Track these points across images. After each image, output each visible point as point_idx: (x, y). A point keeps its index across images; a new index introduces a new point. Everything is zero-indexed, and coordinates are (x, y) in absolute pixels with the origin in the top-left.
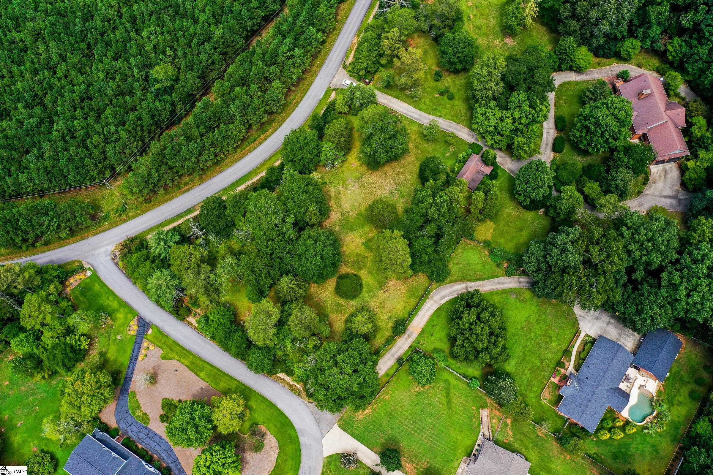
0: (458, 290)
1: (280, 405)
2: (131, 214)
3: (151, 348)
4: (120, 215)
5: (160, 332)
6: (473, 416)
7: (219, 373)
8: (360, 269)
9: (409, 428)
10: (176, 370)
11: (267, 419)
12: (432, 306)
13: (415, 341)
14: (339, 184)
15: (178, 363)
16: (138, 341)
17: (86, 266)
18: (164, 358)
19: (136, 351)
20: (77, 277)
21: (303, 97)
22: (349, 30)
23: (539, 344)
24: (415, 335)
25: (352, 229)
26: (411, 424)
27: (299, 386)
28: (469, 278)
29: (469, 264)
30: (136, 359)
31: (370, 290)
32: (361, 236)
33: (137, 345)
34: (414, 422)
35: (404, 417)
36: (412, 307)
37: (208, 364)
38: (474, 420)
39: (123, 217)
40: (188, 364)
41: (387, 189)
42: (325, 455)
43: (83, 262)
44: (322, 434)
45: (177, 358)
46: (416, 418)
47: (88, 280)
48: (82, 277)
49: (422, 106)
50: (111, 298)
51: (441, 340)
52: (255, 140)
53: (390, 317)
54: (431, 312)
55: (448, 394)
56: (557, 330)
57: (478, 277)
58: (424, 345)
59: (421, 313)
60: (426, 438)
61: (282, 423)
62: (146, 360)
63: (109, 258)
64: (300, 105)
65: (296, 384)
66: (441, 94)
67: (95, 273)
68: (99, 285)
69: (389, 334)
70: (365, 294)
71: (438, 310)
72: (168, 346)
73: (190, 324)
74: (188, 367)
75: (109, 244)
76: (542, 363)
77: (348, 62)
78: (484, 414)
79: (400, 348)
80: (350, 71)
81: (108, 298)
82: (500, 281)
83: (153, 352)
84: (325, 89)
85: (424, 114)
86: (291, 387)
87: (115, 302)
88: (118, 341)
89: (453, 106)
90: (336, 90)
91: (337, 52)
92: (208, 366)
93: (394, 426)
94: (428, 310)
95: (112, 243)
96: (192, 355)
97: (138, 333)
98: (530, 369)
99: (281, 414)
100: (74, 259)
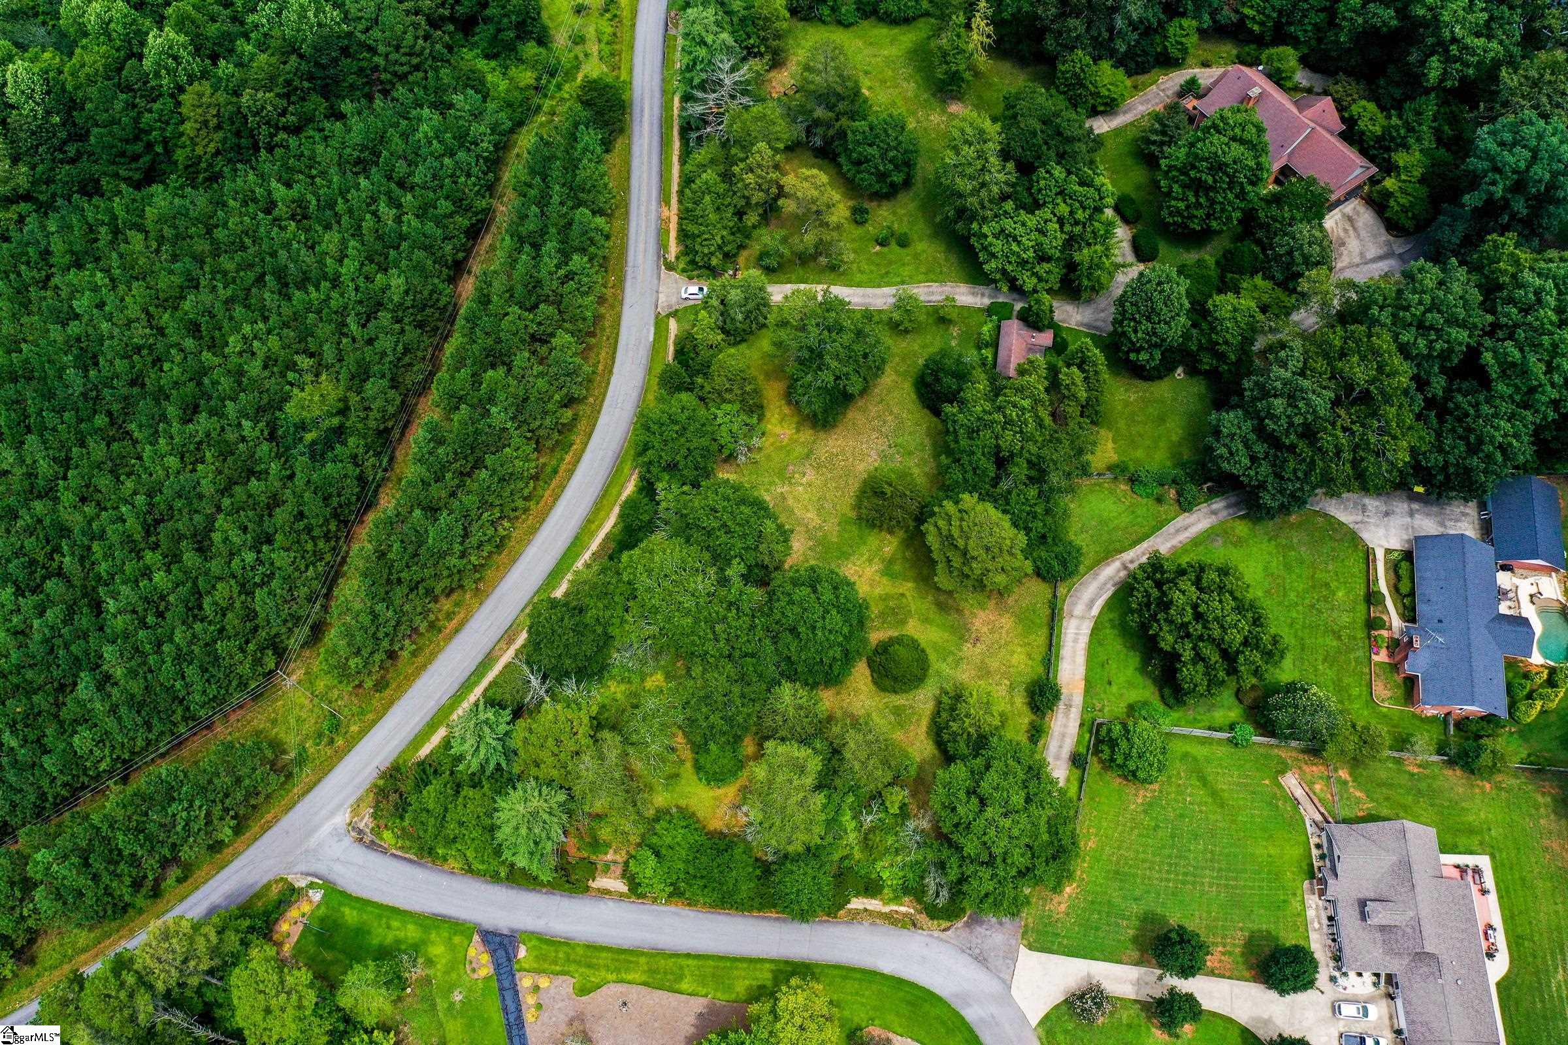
0: (1111, 578)
1: (887, 966)
2: (354, 728)
3: (544, 982)
4: (331, 742)
5: (547, 942)
6: (1274, 796)
7: (721, 964)
8: (903, 622)
9: (1168, 880)
10: (625, 1004)
11: (875, 1008)
12: (1078, 628)
13: (1085, 708)
14: (772, 483)
15: (620, 988)
16: (506, 984)
17: (301, 883)
18: (583, 991)
19: (512, 1007)
20: (294, 913)
21: (614, 353)
22: (644, 198)
23: (1313, 606)
24: (1078, 699)
25: (845, 556)
26: (1168, 872)
27: (903, 909)
28: (1118, 545)
29: (1103, 522)
30: (520, 1023)
31: (944, 655)
32: (870, 561)
33: (509, 995)
34: (1170, 865)
35: (1147, 865)
36: (1043, 649)
37: (688, 956)
38: (1280, 803)
39: (340, 742)
40: (644, 978)
41: (872, 453)
42: (1034, 1022)
43: (290, 878)
44: (1004, 981)
45: (613, 977)
46: (1170, 857)
47: (322, 911)
48: (306, 908)
49: (858, 277)
50: (395, 924)
51: (1130, 685)
52: (555, 471)
53: (1012, 688)
54: (1084, 641)
55: (1203, 780)
56: (1330, 567)
57: (1134, 537)
58: (1106, 709)
59: (1066, 652)
60: (1211, 885)
61: (909, 1003)
62: (545, 1016)
63: (347, 841)
64: (615, 370)
65: (895, 908)
66: (883, 243)
67: (331, 888)
68: (353, 908)
69: (1026, 721)
70: (937, 664)
71: (1095, 631)
72: (579, 963)
73: (605, 893)
74: (645, 984)
75: (333, 813)
76: (1339, 638)
77: (672, 257)
78: (1291, 782)
79: (1063, 736)
80: (684, 271)
81: (389, 927)
82: (1179, 525)
83: (552, 991)
84: (652, 322)
85: (869, 291)
86: (891, 919)
87: (411, 927)
88: (458, 1006)
89: (916, 256)
90: (674, 314)
91: (641, 246)
92: (690, 962)
93: (1137, 893)
94: (1076, 641)
95: (340, 806)
96: (643, 954)
97: (497, 966)
98: (1325, 660)
99: (899, 983)
100: (265, 881)
